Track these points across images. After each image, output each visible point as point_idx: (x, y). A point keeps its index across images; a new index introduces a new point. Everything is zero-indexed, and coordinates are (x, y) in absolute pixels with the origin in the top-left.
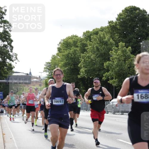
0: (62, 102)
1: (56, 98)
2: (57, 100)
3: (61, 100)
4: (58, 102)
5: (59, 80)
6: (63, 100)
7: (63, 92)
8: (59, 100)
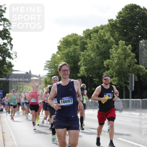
0: (71, 102)
1: (63, 98)
2: (65, 100)
3: (70, 99)
4: (66, 102)
5: (66, 77)
6: (72, 99)
7: (71, 90)
8: (67, 100)
